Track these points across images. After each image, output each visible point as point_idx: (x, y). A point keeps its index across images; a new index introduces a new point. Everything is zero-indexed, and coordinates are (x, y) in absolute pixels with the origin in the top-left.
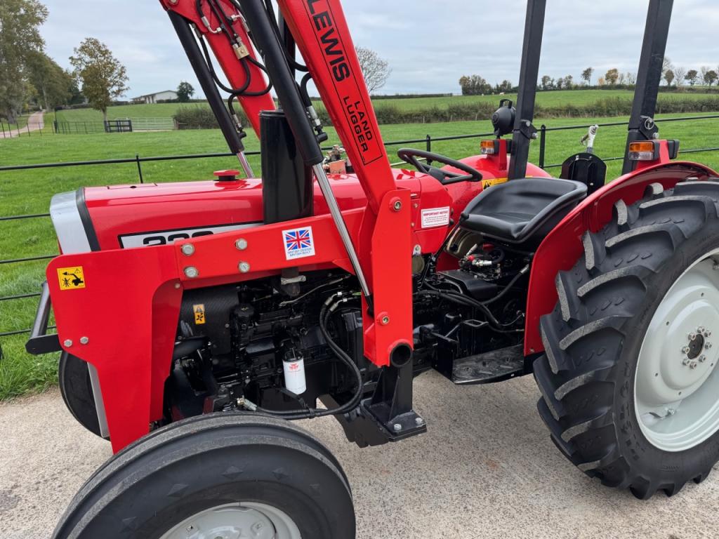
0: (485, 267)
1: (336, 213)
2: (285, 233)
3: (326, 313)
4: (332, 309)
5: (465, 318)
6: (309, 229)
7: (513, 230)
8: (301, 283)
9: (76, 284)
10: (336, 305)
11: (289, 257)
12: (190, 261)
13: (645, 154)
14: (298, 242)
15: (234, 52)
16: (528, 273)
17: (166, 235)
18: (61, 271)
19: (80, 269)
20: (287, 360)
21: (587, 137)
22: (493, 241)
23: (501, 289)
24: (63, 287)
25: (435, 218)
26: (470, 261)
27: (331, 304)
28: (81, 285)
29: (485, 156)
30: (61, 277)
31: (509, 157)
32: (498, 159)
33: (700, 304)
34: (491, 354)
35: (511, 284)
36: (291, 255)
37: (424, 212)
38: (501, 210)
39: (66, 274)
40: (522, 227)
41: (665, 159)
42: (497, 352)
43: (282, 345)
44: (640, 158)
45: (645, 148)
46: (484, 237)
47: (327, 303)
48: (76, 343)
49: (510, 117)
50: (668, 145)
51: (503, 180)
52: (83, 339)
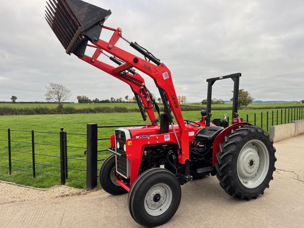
0: (202, 147)
1: (175, 132)
4: (169, 154)
5: (198, 158)
6: (169, 135)
7: (208, 137)
8: (166, 146)
10: (170, 153)
12: (149, 140)
13: (235, 121)
14: (167, 137)
15: (146, 100)
16: (212, 148)
17: (143, 136)
18: (128, 142)
19: (131, 141)
20: (161, 165)
21: (224, 117)
22: (204, 141)
23: (207, 152)
24: (128, 145)
25: (191, 134)
26: (198, 145)
27: (169, 153)
28: (131, 145)
29: (199, 121)
30: (128, 143)
31: (205, 121)
32: (203, 122)
33: (251, 153)
34: (205, 168)
35: (208, 151)
36: (166, 140)
37: (189, 132)
38: (205, 134)
40: (210, 137)
41: (240, 122)
42: (207, 168)
43: (159, 162)
45: (235, 119)
46: (202, 140)
49: (205, 112)
50: (240, 119)
51: (204, 127)
52: (130, 155)
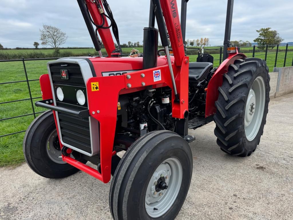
2: (154, 72)
3: (149, 106)
4: (151, 105)
6: (160, 70)
7: (195, 77)
9: (96, 89)
10: (152, 104)
11: (155, 81)
12: (130, 81)
14: (157, 75)
17: (115, 73)
18: (92, 83)
19: (98, 83)
21: (201, 50)
24: (92, 90)
28: (98, 90)
30: (92, 86)
35: (194, 97)
39: (93, 85)
40: (198, 76)
41: (238, 53)
43: (138, 119)
44: (231, 52)
45: (233, 49)
47: (150, 103)
48: (96, 112)
50: (237, 48)
52: (98, 111)
